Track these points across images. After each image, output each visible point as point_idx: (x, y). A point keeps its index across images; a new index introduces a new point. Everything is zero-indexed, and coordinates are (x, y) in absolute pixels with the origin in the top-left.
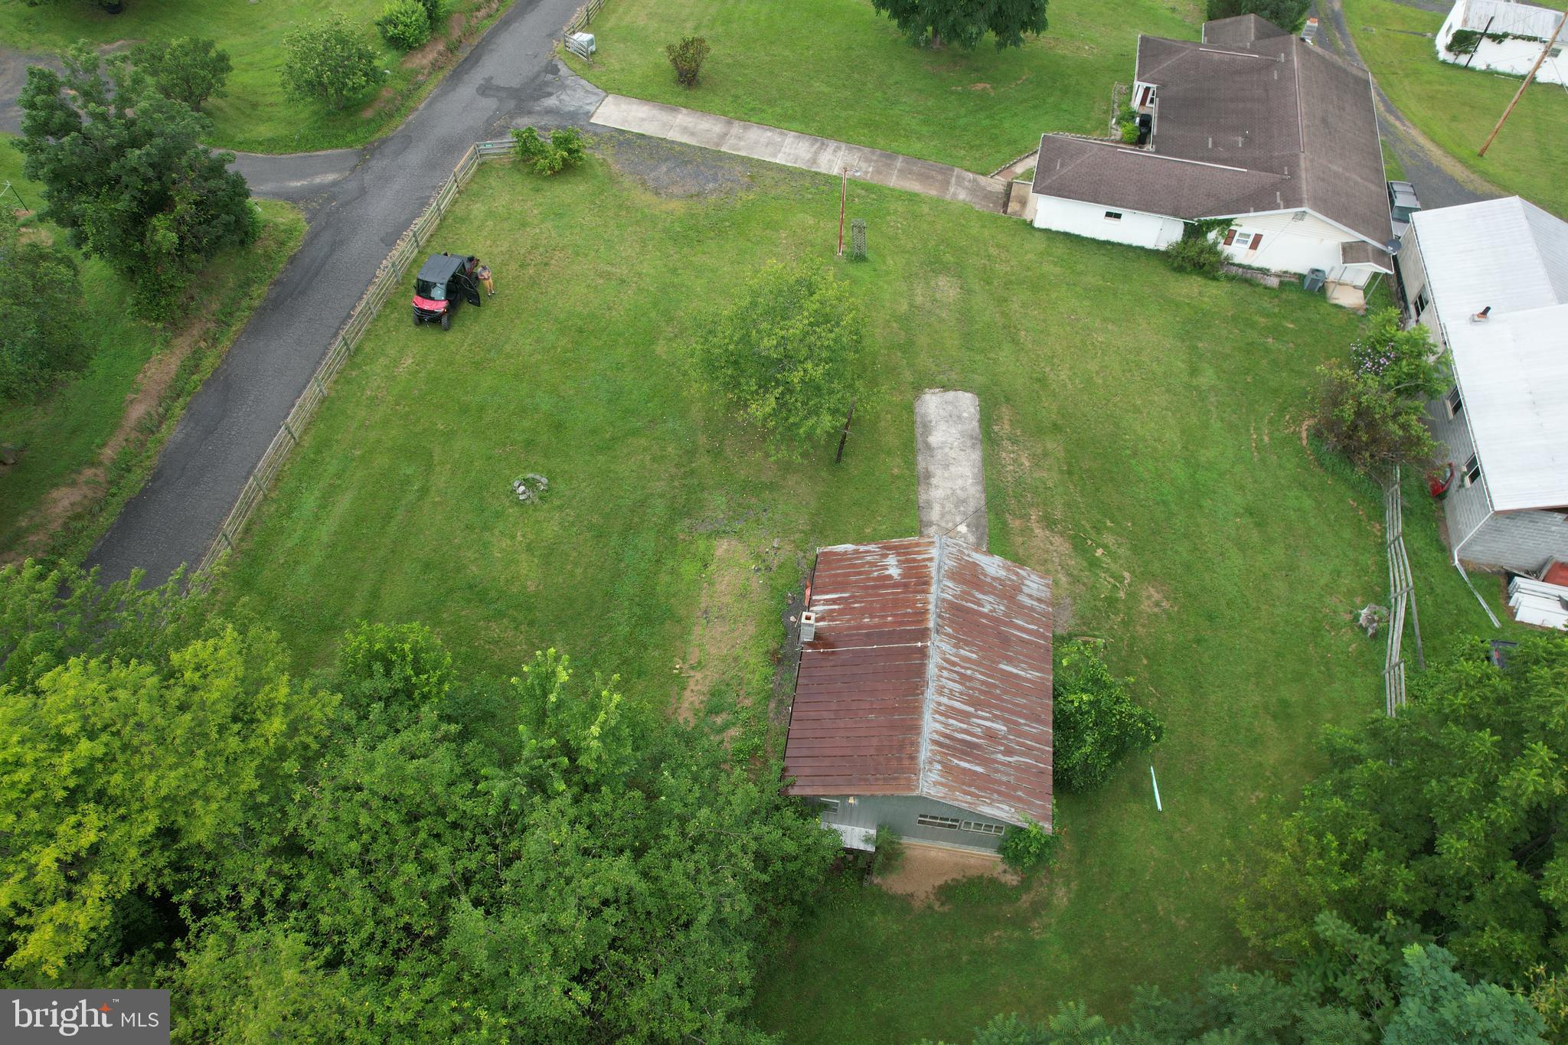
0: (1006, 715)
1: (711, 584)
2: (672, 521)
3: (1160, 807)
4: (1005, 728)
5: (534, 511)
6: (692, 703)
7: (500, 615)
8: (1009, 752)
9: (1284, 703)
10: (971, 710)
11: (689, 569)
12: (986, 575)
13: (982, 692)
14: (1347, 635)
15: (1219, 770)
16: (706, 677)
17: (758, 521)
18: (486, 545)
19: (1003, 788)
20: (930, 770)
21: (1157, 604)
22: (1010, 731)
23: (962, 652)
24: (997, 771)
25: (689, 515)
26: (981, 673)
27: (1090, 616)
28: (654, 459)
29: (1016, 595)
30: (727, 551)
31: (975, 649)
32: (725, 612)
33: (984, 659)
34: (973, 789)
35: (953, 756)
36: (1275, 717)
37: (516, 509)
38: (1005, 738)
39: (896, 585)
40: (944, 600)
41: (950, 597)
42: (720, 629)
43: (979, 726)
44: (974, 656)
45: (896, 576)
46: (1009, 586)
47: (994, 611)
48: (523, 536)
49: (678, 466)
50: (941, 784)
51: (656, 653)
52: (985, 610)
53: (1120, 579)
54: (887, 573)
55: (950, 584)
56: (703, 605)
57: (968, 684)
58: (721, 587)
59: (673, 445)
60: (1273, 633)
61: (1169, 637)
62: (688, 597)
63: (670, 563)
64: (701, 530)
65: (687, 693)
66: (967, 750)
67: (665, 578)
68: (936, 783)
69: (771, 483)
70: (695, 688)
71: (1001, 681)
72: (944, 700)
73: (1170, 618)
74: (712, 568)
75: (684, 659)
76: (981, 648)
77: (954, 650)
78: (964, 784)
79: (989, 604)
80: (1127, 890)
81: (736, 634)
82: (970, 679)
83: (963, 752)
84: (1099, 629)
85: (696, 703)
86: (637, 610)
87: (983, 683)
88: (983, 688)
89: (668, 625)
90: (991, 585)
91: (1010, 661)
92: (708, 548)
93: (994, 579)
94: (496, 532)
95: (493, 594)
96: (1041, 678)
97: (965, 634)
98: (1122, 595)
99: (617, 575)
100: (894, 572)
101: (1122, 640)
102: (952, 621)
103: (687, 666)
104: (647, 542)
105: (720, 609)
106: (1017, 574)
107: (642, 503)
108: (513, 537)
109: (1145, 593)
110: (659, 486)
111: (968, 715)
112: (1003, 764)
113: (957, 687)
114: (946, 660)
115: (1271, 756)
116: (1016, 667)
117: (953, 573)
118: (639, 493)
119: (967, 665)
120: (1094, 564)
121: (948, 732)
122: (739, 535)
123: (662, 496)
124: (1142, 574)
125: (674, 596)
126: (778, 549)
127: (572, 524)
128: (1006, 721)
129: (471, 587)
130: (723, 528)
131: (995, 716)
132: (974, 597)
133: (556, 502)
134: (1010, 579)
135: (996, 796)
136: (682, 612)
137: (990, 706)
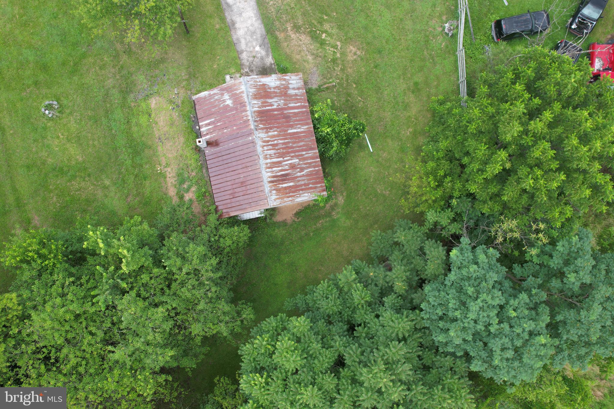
0: (297, 154)
1: (156, 123)
2: (125, 98)
3: (372, 151)
4: (298, 160)
5: (60, 120)
6: (172, 183)
7: (74, 177)
8: (302, 170)
9: (416, 84)
10: (281, 159)
11: (143, 120)
12: (270, 88)
13: (283, 148)
14: (440, 39)
15: (393, 125)
16: (172, 169)
17: (163, 83)
18: (48, 146)
19: (303, 187)
20: (271, 195)
21: (355, 54)
22: (300, 160)
23: (270, 134)
24: (299, 181)
25: (131, 92)
26: (281, 139)
27: (326, 73)
28: (101, 68)
29: (287, 91)
30: (156, 104)
31: (275, 129)
32: (167, 135)
33: (280, 132)
34: (291, 194)
35: (279, 184)
36: (413, 92)
37: (51, 122)
38: (299, 164)
39: (231, 110)
40: (255, 112)
41: (257, 109)
42: (169, 145)
43: (286, 165)
44: (276, 133)
45: (231, 105)
46: (283, 88)
47: (279, 105)
48: (63, 135)
49: (114, 66)
50: (278, 199)
51: (147, 166)
52: (275, 107)
53: (335, 47)
54: (226, 103)
55: (255, 102)
56: (157, 135)
57: (276, 148)
58: (161, 124)
59: (106, 56)
60: (408, 50)
61: (363, 70)
62: (149, 135)
63: (134, 121)
64: (140, 97)
65: (168, 179)
66: (284, 178)
67: (135, 129)
68: (275, 200)
69: (161, 58)
70: (170, 176)
71: (291, 138)
72: (269, 161)
73: (362, 59)
74: (153, 116)
75: (160, 164)
76: (277, 127)
77: (266, 135)
78: (287, 194)
79: (276, 103)
80: (365, 188)
81: (177, 144)
82: (277, 145)
83: (283, 180)
84: (331, 78)
85: (173, 182)
86: (130, 150)
87: (283, 144)
88: (284, 146)
89: (146, 151)
90: (274, 92)
91: (292, 127)
92: (147, 106)
93: (274, 88)
94: (49, 138)
95: (65, 169)
96: (308, 128)
97: (269, 124)
98: (338, 55)
99: (114, 137)
100: (229, 102)
101: (342, 79)
102: (261, 121)
103: (162, 167)
104: (118, 114)
105: (165, 135)
106: (285, 80)
107: (107, 95)
108: (58, 137)
109: (348, 50)
110: (110, 82)
111: (280, 162)
112: (301, 176)
113: (272, 152)
114: (264, 142)
115: (414, 111)
116: (295, 128)
117: (255, 95)
118: (103, 91)
119: (274, 139)
120: (322, 43)
121: (274, 174)
122: (158, 93)
123: (114, 87)
124: (345, 40)
125: (142, 136)
126: (178, 94)
127: (81, 120)
128: (297, 156)
129: (54, 169)
130: (149, 93)
131: (292, 157)
132: (268, 102)
133: (68, 111)
134: (282, 84)
135: (301, 192)
136: (150, 143)
137: (289, 153)
